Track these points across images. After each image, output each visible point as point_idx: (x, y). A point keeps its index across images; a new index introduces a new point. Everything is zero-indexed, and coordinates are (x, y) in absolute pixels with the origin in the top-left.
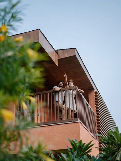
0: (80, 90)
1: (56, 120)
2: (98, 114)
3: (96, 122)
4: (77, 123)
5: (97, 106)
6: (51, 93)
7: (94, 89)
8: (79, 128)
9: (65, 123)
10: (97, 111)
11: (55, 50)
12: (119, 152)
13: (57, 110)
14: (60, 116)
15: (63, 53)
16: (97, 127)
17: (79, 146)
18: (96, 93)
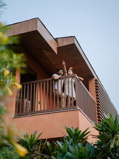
0: (80, 78)
1: (56, 107)
2: (98, 101)
3: (96, 110)
4: (77, 111)
5: (97, 94)
6: (51, 81)
7: (94, 77)
8: (78, 115)
9: (64, 111)
10: (97, 99)
11: (54, 39)
12: (113, 139)
13: (56, 98)
14: (59, 104)
15: (63, 41)
16: (97, 115)
17: (75, 134)
18: (96, 80)
